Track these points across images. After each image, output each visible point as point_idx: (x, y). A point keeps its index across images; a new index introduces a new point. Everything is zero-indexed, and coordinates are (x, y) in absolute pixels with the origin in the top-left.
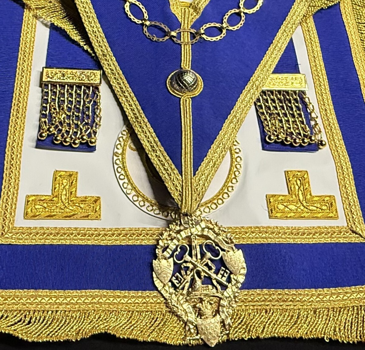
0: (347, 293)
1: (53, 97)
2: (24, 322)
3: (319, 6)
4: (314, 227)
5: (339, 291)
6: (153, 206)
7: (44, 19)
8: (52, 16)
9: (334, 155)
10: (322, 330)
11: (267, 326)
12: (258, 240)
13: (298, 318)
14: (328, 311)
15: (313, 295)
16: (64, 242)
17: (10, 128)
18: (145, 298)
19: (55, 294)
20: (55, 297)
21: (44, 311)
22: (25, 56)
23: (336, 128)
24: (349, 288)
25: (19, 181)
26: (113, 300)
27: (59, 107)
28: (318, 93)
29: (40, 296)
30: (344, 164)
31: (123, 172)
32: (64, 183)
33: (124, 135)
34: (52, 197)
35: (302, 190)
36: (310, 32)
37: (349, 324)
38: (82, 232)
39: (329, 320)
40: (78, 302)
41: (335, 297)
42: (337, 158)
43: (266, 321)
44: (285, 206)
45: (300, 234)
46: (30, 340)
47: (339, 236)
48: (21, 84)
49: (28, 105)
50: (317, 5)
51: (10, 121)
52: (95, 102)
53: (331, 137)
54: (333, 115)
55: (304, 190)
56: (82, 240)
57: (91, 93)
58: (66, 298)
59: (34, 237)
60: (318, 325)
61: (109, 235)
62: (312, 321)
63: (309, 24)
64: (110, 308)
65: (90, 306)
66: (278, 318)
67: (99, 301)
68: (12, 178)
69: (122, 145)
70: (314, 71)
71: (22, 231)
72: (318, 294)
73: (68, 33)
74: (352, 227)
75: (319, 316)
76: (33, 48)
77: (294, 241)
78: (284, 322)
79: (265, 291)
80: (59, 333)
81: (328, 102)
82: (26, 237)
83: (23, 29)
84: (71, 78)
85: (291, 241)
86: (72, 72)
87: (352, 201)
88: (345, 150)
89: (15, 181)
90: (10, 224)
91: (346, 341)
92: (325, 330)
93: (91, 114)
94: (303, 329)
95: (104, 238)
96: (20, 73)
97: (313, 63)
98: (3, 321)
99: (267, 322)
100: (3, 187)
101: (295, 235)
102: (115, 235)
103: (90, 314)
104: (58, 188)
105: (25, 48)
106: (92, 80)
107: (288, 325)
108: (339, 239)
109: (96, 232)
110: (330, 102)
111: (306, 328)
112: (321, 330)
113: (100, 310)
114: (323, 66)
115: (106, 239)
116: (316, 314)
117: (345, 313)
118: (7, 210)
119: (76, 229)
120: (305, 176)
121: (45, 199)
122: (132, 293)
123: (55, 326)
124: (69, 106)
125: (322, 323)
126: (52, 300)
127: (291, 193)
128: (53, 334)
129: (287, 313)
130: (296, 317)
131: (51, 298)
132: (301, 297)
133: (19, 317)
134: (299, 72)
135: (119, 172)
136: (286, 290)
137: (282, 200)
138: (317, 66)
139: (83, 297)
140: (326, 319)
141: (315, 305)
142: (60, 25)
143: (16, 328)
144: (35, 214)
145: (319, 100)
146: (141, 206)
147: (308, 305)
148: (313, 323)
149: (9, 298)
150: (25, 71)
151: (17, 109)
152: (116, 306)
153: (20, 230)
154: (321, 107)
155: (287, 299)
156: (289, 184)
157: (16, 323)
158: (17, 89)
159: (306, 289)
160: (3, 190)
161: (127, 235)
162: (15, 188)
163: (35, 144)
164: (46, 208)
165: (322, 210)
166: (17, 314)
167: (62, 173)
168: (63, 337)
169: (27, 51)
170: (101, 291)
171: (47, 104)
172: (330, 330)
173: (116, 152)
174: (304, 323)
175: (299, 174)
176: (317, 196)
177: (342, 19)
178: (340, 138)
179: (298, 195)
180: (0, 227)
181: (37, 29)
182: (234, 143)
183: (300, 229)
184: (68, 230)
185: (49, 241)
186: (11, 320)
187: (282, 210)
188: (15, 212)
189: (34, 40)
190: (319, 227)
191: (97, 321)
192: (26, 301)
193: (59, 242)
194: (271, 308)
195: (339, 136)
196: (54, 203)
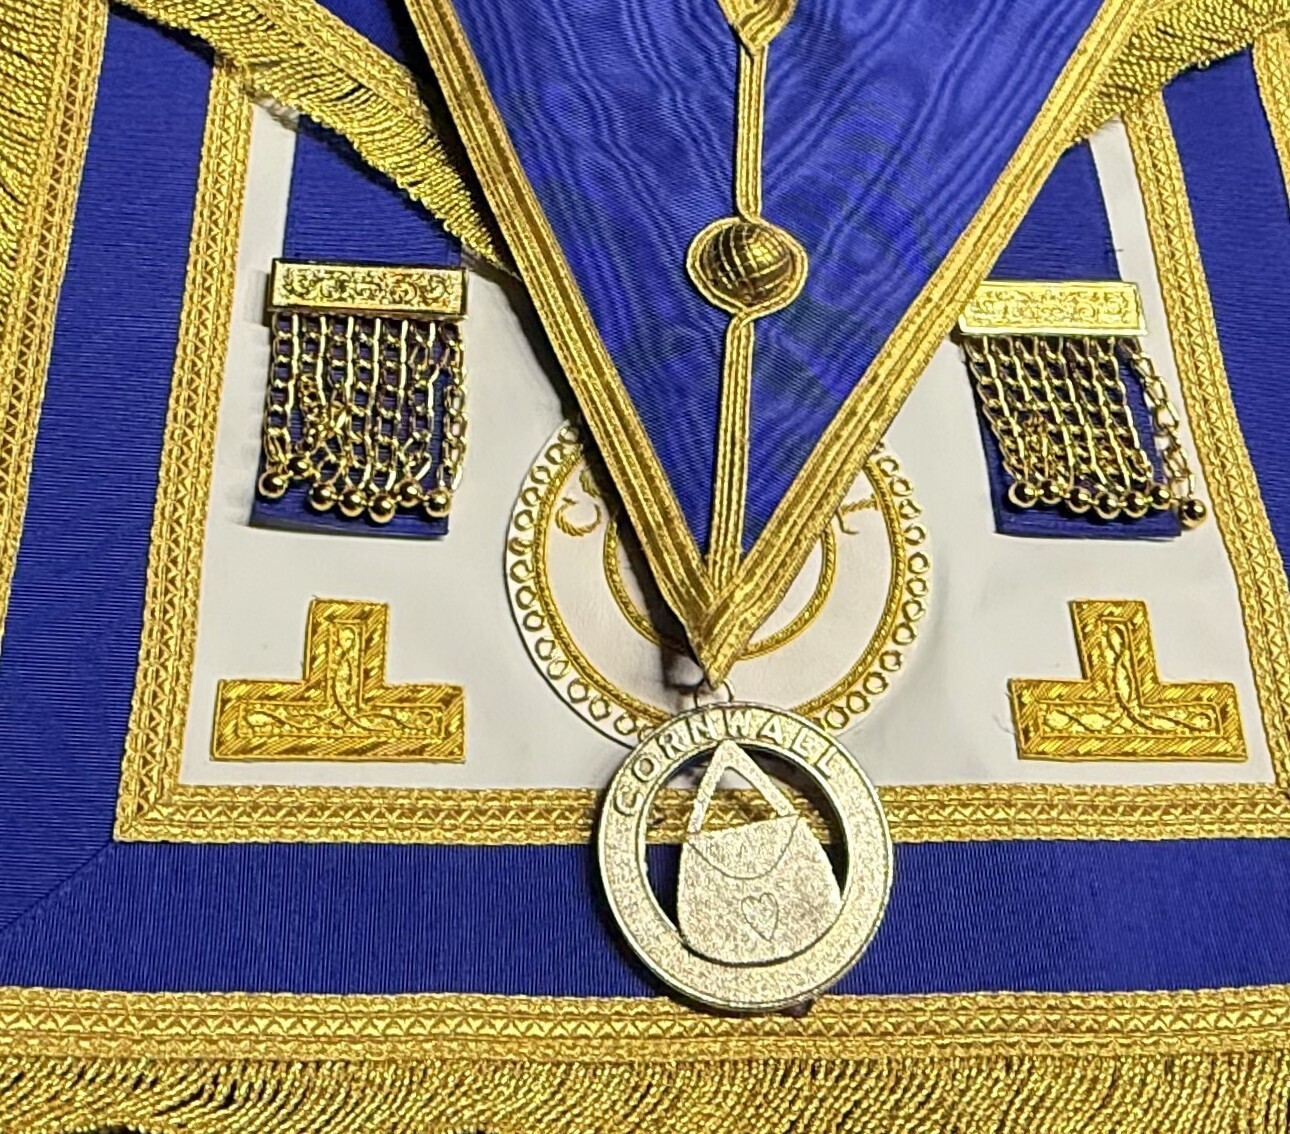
0: (1274, 1004)
1: (307, 358)
2: (211, 1098)
3: (1182, 60)
4: (1165, 788)
5: (1249, 999)
6: (634, 718)
7: (278, 101)
8: (302, 91)
9: (1231, 547)
10: (1193, 1125)
11: (1012, 1115)
12: (980, 830)
13: (1114, 1086)
14: (1213, 1064)
15: (1161, 1012)
16: (342, 836)
17: (164, 459)
18: (609, 1022)
19: (314, 1007)
21: (276, 1063)
22: (216, 223)
23: (1240, 459)
24: (1281, 987)
25: (194, 633)
26: (506, 1027)
27: (328, 389)
28: (1181, 344)
29: (263, 1014)
30: (1266, 579)
31: (537, 606)
32: (343, 642)
33: (540, 482)
34: (303, 687)
35: (1128, 664)
36: (1153, 145)
37: (1282, 1107)
38: (400, 801)
39: (1216, 1095)
40: (389, 1032)
41: (1234, 1016)
42: (1243, 559)
43: (1008, 1099)
44: (1071, 718)
45: (1120, 809)
47: (1250, 816)
48: (201, 313)
49: (224, 385)
50: (1177, 56)
51: (167, 437)
52: (443, 372)
53: (1222, 489)
54: (1229, 418)
55: (1132, 666)
56: (402, 830)
57: (430, 344)
58: (347, 1019)
59: (244, 819)
60: (1179, 1109)
61: (490, 813)
62: (1161, 1096)
63: (1151, 118)
64: (496, 1053)
65: (428, 1046)
66: (1049, 1088)
67: (459, 1030)
68: (170, 626)
69: (535, 515)
70: (1168, 270)
71: (203, 799)
72: (1181, 1007)
73: (355, 146)
75: (1182, 1081)
76: (241, 196)
77: (1099, 832)
78: (1068, 1101)
79: (1006, 997)
81: (1212, 372)
82: (217, 819)
83: (207, 134)
84: (366, 294)
85: (1091, 833)
86: (369, 274)
88: (1270, 534)
89: (183, 634)
90: (165, 776)
92: (1203, 1126)
93: (431, 413)
94: (1130, 1123)
95: (476, 822)
96: (199, 280)
97: (1163, 248)
98: (143, 1096)
99: (1011, 1103)
100: (142, 653)
101: (1104, 812)
102: (512, 813)
103: (430, 1072)
104: (323, 657)
105: (215, 197)
106: (435, 300)
107: (1080, 1109)
108: (1249, 827)
109: (451, 803)
110: (1220, 372)
111: (1140, 1120)
112: (1188, 1125)
113: (463, 1058)
114: (1198, 255)
115: (480, 827)
116: (1173, 1075)
117: (1268, 1069)
118: (154, 730)
119: (382, 792)
120: (1138, 620)
121: (279, 695)
122: (568, 1004)
123: (314, 1112)
124: (361, 385)
125: (1194, 1102)
126: (304, 1026)
127: (1089, 674)
129: (1077, 1070)
130: (1108, 1084)
131: (300, 1020)
132: (1122, 1019)
133: (196, 1081)
134: (1118, 278)
135: (523, 606)
136: (1073, 993)
137: (1060, 696)
138: (1178, 255)
139: (404, 1018)
140: (1206, 1092)
141: (1169, 1045)
142: (330, 121)
143: (185, 1117)
144: (249, 742)
145: (1182, 367)
146: (597, 718)
147: (1145, 1045)
148: (1163, 1103)
149: (163, 1018)
150: (215, 272)
151: (190, 399)
152: (515, 1047)
153: (198, 794)
154: (1190, 389)
155: (1078, 1025)
156: (1083, 644)
157: (184, 1103)
158: (187, 333)
159: (1140, 992)
160: (143, 664)
161: (550, 811)
162: (181, 656)
163: (245, 512)
164: (282, 723)
165: (1192, 729)
166: (190, 1072)
167: (335, 607)
169: (222, 206)
170: (464, 996)
172: (1220, 1127)
173: (515, 540)
174: (1135, 1103)
175: (1117, 611)
176: (1176, 686)
177: (1260, 100)
178: (1251, 492)
179: (1114, 680)
180: (134, 786)
181: (253, 135)
182: (905, 511)
183: (1121, 795)
184: (357, 796)
185: (293, 832)
186: (167, 1094)
187: (1060, 731)
188: (180, 736)
189: (245, 171)
190: (1184, 788)
191: (451, 1094)
192: (219, 1031)
193: (327, 835)
194: (1024, 1055)
195: (1248, 485)
196: (311, 708)
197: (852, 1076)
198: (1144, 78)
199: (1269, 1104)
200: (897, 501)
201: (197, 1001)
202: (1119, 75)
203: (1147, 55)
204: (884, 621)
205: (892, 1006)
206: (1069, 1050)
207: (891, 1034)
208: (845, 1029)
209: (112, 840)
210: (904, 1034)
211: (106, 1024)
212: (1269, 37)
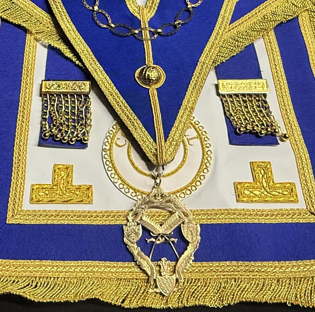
0: (306, 265)
2: (32, 286)
3: (279, 21)
4: (276, 210)
5: (300, 264)
6: (136, 193)
7: (43, 41)
8: (49, 39)
9: (293, 147)
10: (285, 296)
11: (236, 293)
12: (227, 220)
13: (263, 285)
14: (290, 280)
15: (276, 267)
16: (63, 222)
17: (17, 130)
18: (131, 268)
19: (56, 264)
20: (57, 266)
21: (47, 278)
22: (28, 72)
23: (296, 125)
24: (309, 261)
25: (25, 173)
26: (104, 269)
28: (279, 95)
29: (44, 266)
30: (303, 156)
31: (110, 165)
32: (62, 175)
33: (111, 134)
34: (52, 186)
35: (266, 178)
36: (271, 43)
37: (309, 292)
38: (77, 214)
39: (291, 288)
40: (75, 270)
41: (296, 268)
42: (297, 150)
43: (235, 289)
44: (250, 192)
45: (264, 215)
46: (36, 301)
47: (299, 217)
48: (25, 94)
49: (31, 111)
50: (277, 20)
51: (17, 125)
52: (86, 107)
53: (291, 133)
54: (292, 114)
55: (267, 178)
56: (77, 221)
57: (83, 100)
59: (38, 218)
60: (281, 292)
61: (100, 216)
62: (276, 288)
63: (271, 37)
64: (102, 276)
65: (85, 274)
66: (246, 286)
67: (93, 270)
68: (19, 171)
69: (110, 142)
70: (276, 76)
71: (28, 213)
72: (281, 266)
73: (62, 51)
74: (310, 209)
75: (282, 285)
76: (34, 65)
77: (259, 221)
78: (251, 289)
79: (234, 263)
80: (60, 295)
81: (288, 103)
82: (32, 218)
83: (25, 50)
84: (65, 88)
85: (256, 221)
86: (66, 83)
87: (310, 187)
88: (304, 144)
89: (22, 173)
90: (19, 208)
91: (306, 306)
92: (288, 296)
93: (84, 117)
94: (268, 295)
95: (96, 219)
96: (24, 86)
97: (274, 70)
98: (15, 285)
100: (12, 178)
101: (260, 216)
102: (105, 216)
103: (86, 280)
104: (57, 178)
105: (28, 65)
106: (83, 89)
107: (254, 291)
108: (299, 220)
109: (90, 214)
110: (290, 102)
111: (271, 295)
112: (283, 296)
113: (94, 277)
114: (284, 72)
115: (97, 220)
116: (279, 283)
117: (305, 282)
118: (16, 196)
119: (72, 211)
120: (268, 166)
121: (46, 188)
122: (120, 264)
123: (57, 290)
125: (285, 290)
126: (54, 269)
127: (255, 181)
128: (55, 296)
129: (253, 282)
130: (262, 285)
131: (53, 267)
132: (265, 269)
133: (28, 282)
135: (107, 165)
136: (252, 262)
137: (247, 186)
138: (278, 72)
139: (79, 267)
140: (288, 288)
141: (278, 276)
142: (56, 46)
143: (25, 290)
144: (39, 199)
145: (280, 101)
146: (126, 193)
147: (272, 275)
148: (277, 290)
149: (20, 266)
150: (28, 84)
151: (23, 115)
152: (107, 274)
153: (26, 212)
154: (282, 107)
155: (254, 270)
156: (253, 173)
157: (25, 287)
158: (22, 99)
159: (270, 262)
160: (13, 180)
161: (115, 216)
162: (22, 178)
163: (37, 143)
164: (47, 195)
165: (283, 195)
166: (26, 279)
167: (60, 166)
168: (64, 299)
169: (30, 67)
170: (94, 262)
171: (47, 110)
172: (292, 297)
173: (105, 148)
174: (269, 290)
175: (263, 164)
176: (279, 183)
177: (301, 30)
178: (299, 133)
179: (262, 182)
180: (11, 210)
181: (37, 50)
182: (205, 139)
183: (264, 211)
184: (66, 212)
185: (51, 221)
186: (21, 285)
187: (248, 195)
188: (22, 198)
189: (35, 59)
190: (281, 210)
191: (91, 286)
192: (33, 270)
193: (59, 222)
194: (239, 278)
195: (298, 131)
196: (54, 191)
197: (194, 283)
198: (268, 26)
199: (305, 291)
200: (203, 137)
202: (261, 26)
203: (269, 20)
205: (204, 265)
207: (204, 272)
208: (192, 271)
209: (6, 223)
210: (207, 272)
211: (5, 267)
212: (303, 14)
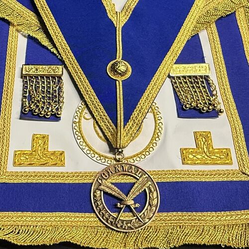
201: (12, 214)
204: (153, 137)
206: (193, 224)
